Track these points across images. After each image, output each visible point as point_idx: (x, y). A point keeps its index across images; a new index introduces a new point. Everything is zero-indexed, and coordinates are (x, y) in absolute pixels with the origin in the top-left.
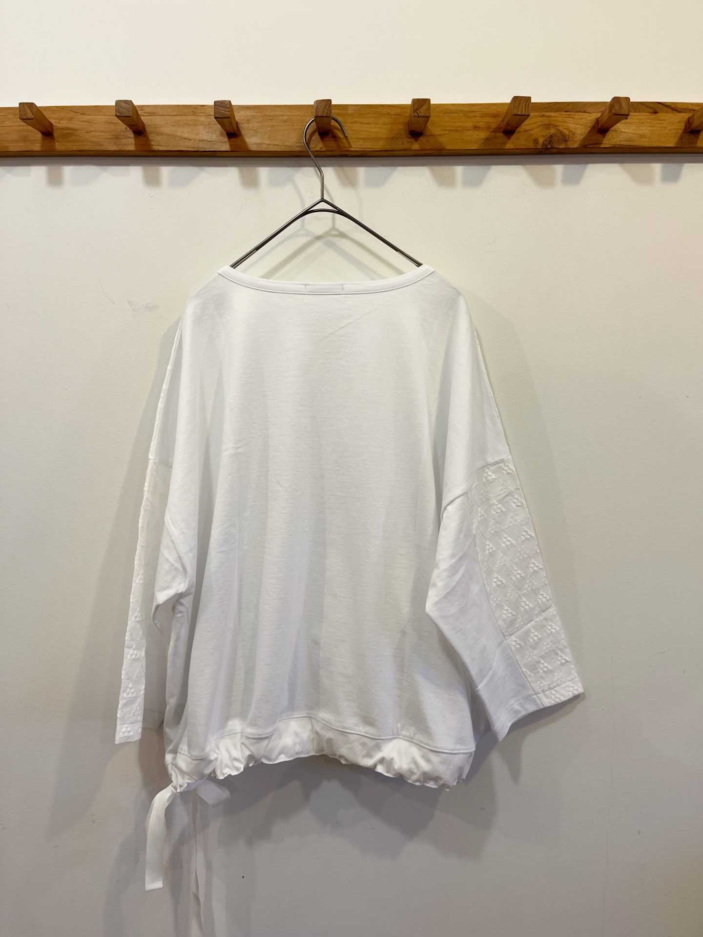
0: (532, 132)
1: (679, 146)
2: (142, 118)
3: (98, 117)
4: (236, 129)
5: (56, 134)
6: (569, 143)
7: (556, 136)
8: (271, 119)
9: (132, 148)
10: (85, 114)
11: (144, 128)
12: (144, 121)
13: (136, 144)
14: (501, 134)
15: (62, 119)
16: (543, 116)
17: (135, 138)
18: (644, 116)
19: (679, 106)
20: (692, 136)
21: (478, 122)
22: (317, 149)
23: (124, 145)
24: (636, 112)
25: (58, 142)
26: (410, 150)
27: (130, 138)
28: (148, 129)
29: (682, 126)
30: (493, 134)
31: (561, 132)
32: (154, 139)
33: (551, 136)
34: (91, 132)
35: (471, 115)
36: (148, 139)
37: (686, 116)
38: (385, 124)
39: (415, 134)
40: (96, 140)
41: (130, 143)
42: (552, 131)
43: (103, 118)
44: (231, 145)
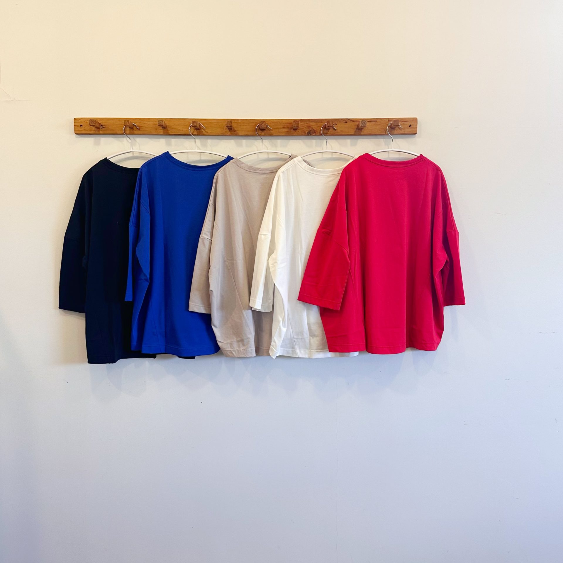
0: (303, 129)
1: (355, 134)
2: (166, 123)
3: (150, 122)
4: (199, 128)
5: (134, 128)
6: (316, 133)
7: (312, 131)
8: (212, 124)
9: (162, 133)
10: (145, 121)
11: (166, 126)
12: (166, 124)
13: (163, 132)
14: (293, 130)
15: (137, 123)
16: (307, 124)
17: (163, 130)
18: (343, 124)
19: (355, 120)
20: (359, 131)
21: (285, 126)
22: (228, 134)
23: (159, 132)
24: (339, 122)
25: (135, 131)
26: (261, 135)
27: (161, 130)
28: (167, 127)
29: (356, 127)
30: (290, 130)
31: (313, 129)
32: (170, 130)
33: (310, 131)
34: (147, 127)
35: (282, 123)
36: (168, 130)
37: (357, 123)
38: (252, 126)
39: (262, 130)
40: (148, 130)
41: (161, 131)
42: (310, 129)
43: (151, 122)
44: (197, 133)
